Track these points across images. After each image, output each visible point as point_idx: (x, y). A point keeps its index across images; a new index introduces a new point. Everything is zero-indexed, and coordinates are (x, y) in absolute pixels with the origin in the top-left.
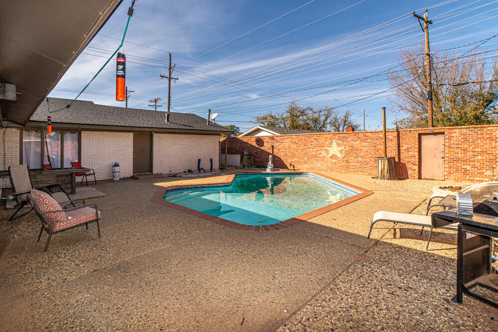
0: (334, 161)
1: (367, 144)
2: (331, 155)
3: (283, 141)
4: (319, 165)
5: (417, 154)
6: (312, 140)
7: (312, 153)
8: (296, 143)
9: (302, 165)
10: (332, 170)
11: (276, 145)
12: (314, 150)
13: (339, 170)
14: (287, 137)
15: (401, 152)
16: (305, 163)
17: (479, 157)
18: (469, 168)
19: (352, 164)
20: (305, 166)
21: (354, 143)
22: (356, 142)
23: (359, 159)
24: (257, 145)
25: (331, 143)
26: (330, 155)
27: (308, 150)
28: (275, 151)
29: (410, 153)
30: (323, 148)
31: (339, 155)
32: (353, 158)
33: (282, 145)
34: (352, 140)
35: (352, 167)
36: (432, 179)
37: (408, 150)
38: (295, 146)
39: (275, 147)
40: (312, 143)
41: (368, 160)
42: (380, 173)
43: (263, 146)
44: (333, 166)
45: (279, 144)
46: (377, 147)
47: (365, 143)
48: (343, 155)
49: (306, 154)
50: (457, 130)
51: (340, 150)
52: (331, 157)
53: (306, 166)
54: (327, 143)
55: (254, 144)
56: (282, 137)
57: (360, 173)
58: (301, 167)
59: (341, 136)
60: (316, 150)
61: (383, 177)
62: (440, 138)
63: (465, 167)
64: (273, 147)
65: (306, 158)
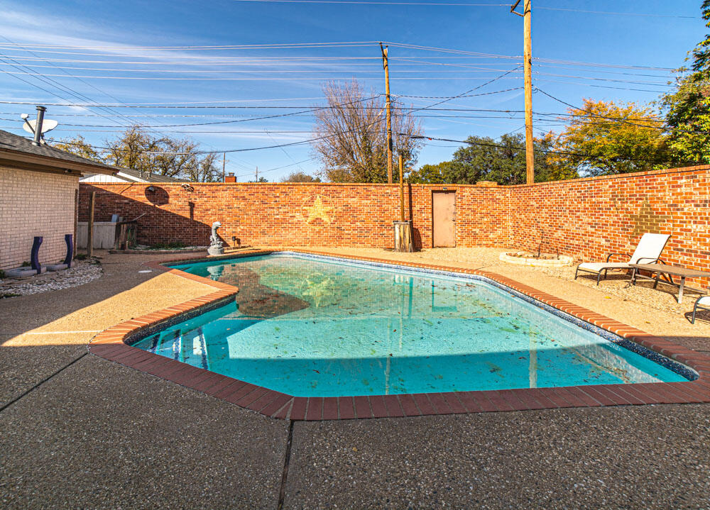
0: (317, 228)
1: (369, 202)
2: (313, 219)
3: (216, 194)
4: (290, 236)
5: (430, 215)
6: (278, 195)
7: (278, 217)
8: (244, 198)
9: (256, 237)
10: (312, 244)
11: (198, 201)
12: (280, 210)
13: (325, 243)
14: (225, 188)
15: (414, 213)
16: (264, 233)
17: (485, 219)
18: (477, 231)
19: (347, 232)
20: (262, 239)
21: (351, 200)
22: (353, 199)
23: (358, 224)
24: (151, 201)
25: (312, 200)
26: (310, 220)
27: (269, 211)
28: (195, 212)
29: (423, 215)
30: (297, 208)
31: (326, 219)
32: (349, 224)
33: (212, 202)
34: (347, 196)
35: (346, 236)
36: (445, 247)
37: (420, 210)
38: (242, 203)
39: (196, 206)
40: (277, 199)
41: (371, 225)
42: (397, 243)
43: (167, 202)
44: (316, 236)
45: (206, 199)
46: (384, 206)
47: (366, 201)
48: (333, 219)
49: (263, 219)
50: (467, 189)
51: (327, 210)
52: (312, 223)
53: (266, 239)
54: (305, 199)
55: (143, 198)
56: (214, 188)
57: (358, 245)
58: (253, 241)
59: (329, 188)
60: (286, 210)
61: (403, 249)
62: (451, 197)
63: (474, 230)
64: (192, 205)
65: (264, 226)
